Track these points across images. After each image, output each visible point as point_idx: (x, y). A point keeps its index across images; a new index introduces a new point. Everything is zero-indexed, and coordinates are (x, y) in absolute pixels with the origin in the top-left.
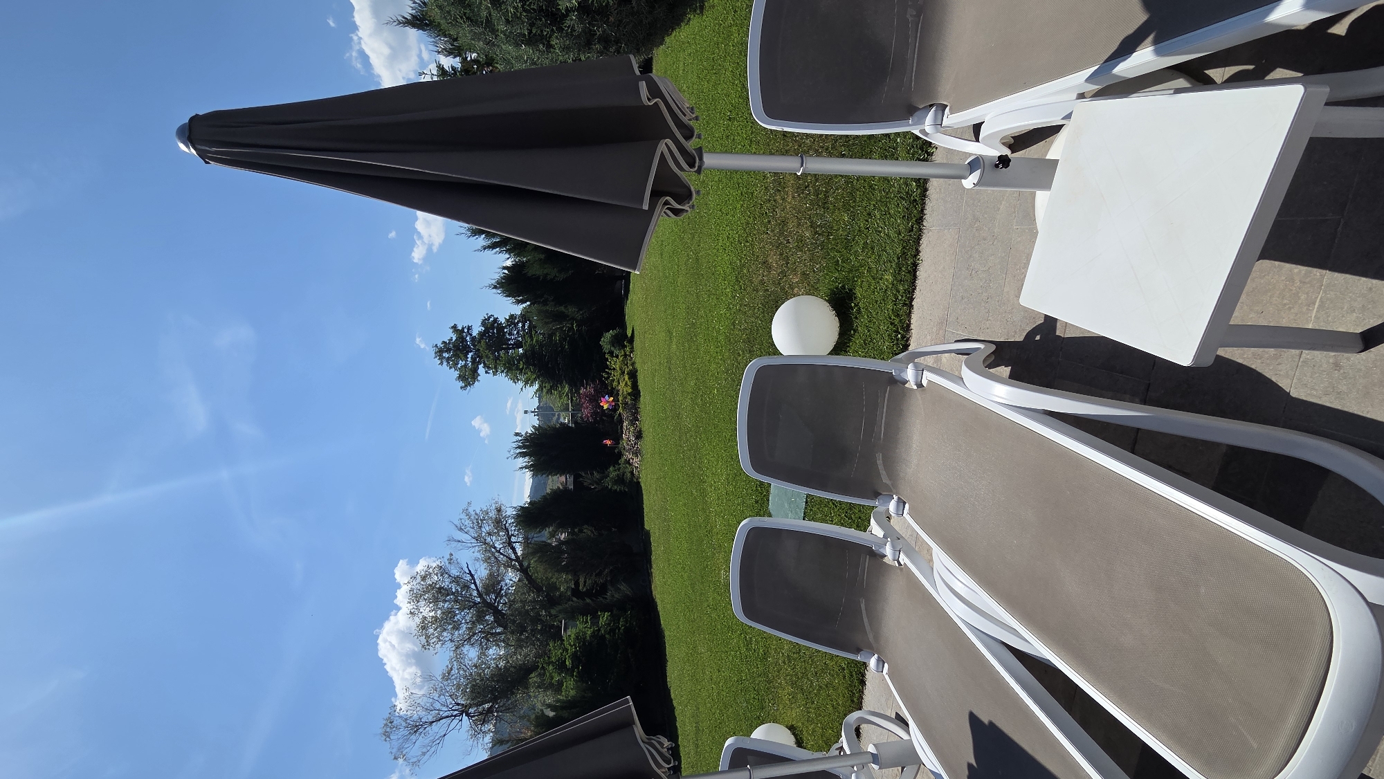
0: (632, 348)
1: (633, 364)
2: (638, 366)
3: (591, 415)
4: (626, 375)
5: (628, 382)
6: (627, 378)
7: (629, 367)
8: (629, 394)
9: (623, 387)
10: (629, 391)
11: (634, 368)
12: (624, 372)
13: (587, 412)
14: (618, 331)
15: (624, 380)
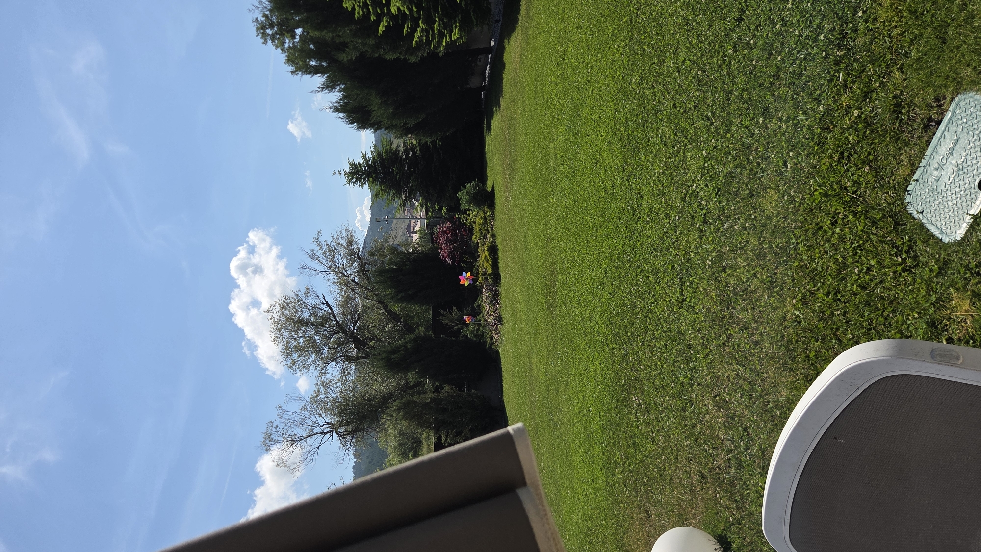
0: (493, 213)
1: (494, 236)
2: (499, 241)
3: (448, 255)
4: (486, 249)
5: (488, 258)
6: (486, 253)
7: (489, 239)
8: (489, 275)
9: (483, 262)
10: (489, 271)
11: (494, 242)
12: (483, 245)
13: (444, 252)
14: (477, 185)
15: (483, 254)
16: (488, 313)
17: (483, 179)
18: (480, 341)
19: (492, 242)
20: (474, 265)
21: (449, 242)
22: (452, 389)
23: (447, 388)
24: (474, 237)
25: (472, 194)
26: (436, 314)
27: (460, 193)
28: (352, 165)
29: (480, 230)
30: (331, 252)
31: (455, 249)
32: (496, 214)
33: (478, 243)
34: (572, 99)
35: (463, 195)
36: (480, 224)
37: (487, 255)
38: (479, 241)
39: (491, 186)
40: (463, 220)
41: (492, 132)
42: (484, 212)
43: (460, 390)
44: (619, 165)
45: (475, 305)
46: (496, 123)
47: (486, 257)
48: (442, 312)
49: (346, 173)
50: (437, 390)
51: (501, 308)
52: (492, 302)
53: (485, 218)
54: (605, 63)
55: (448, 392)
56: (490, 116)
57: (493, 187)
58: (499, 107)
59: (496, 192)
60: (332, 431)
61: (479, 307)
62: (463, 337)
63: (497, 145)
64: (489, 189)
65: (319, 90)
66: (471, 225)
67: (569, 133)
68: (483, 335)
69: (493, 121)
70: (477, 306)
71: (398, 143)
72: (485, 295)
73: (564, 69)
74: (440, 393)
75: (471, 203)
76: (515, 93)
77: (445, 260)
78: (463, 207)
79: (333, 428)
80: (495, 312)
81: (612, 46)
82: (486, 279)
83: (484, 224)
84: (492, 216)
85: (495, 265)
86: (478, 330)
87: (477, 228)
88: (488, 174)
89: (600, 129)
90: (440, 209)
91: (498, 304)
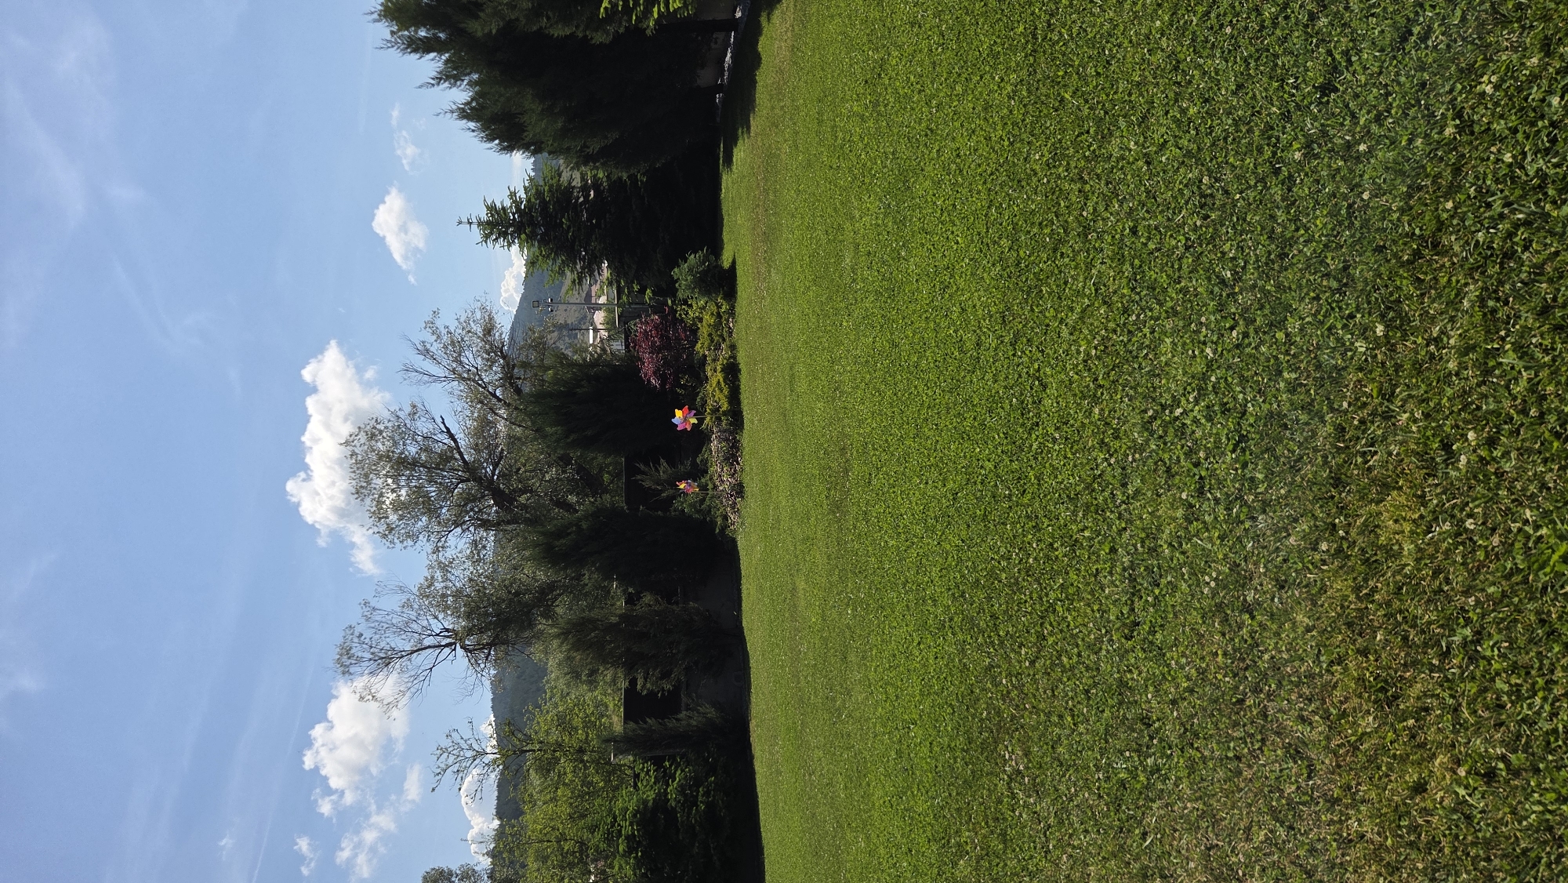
2: (742, 358)
3: (655, 373)
4: (719, 368)
5: (723, 384)
6: (720, 376)
7: (725, 353)
8: (725, 413)
9: (714, 391)
10: (725, 407)
11: (734, 357)
12: (714, 360)
13: (648, 366)
14: (706, 258)
15: (715, 377)
16: (720, 475)
17: (715, 246)
18: (705, 519)
19: (730, 357)
20: (699, 392)
21: (655, 350)
22: (657, 600)
23: (647, 598)
24: (699, 345)
25: (697, 272)
26: (631, 470)
27: (676, 270)
28: (491, 208)
29: (710, 335)
30: (456, 347)
31: (667, 363)
32: (737, 309)
33: (705, 356)
34: (893, 154)
35: (683, 274)
36: (709, 326)
37: (721, 380)
38: (707, 353)
39: (730, 260)
40: (680, 315)
41: (734, 168)
42: (717, 304)
43: (669, 603)
44: (993, 309)
45: (698, 460)
46: (739, 153)
47: (719, 382)
48: (642, 467)
49: (480, 224)
50: (631, 600)
51: (742, 470)
52: (726, 459)
53: (719, 316)
54: (971, 105)
55: (650, 606)
56: (731, 142)
57: (734, 262)
58: (749, 128)
59: (739, 272)
60: (455, 643)
61: (705, 462)
62: (675, 511)
63: (743, 193)
64: (726, 265)
65: (433, 82)
66: (694, 324)
67: (886, 215)
68: (710, 511)
69: (735, 151)
70: (702, 461)
71: (573, 177)
72: (714, 445)
73: (880, 94)
74: (635, 605)
75: (695, 288)
76: (777, 111)
77: (649, 381)
78: (680, 295)
79: (455, 639)
80: (733, 475)
81: (987, 76)
82: (719, 419)
83: (717, 326)
84: (732, 312)
85: (734, 396)
86: (703, 501)
87: (704, 331)
88: (725, 241)
89: (955, 229)
90: (642, 291)
91: (738, 464)
